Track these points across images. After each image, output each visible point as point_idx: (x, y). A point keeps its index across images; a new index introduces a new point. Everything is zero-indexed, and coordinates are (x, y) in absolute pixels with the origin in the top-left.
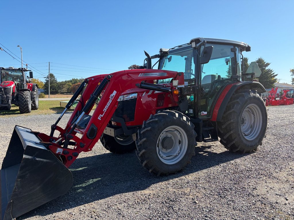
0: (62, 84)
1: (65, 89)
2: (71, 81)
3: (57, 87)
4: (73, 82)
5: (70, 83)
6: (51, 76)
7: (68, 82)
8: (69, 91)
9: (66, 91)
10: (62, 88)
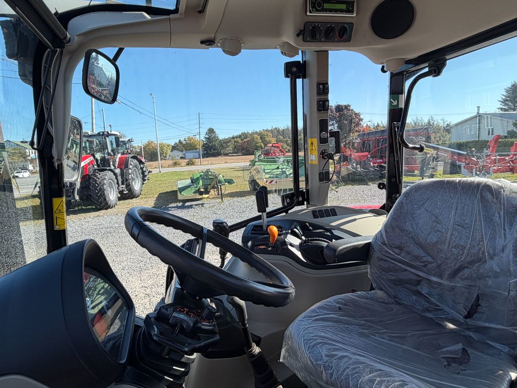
0: (226, 142)
1: (229, 149)
2: (240, 136)
3: (219, 146)
4: (243, 137)
5: (238, 139)
6: (211, 131)
7: (237, 137)
8: (236, 151)
9: (232, 152)
10: (226, 148)
